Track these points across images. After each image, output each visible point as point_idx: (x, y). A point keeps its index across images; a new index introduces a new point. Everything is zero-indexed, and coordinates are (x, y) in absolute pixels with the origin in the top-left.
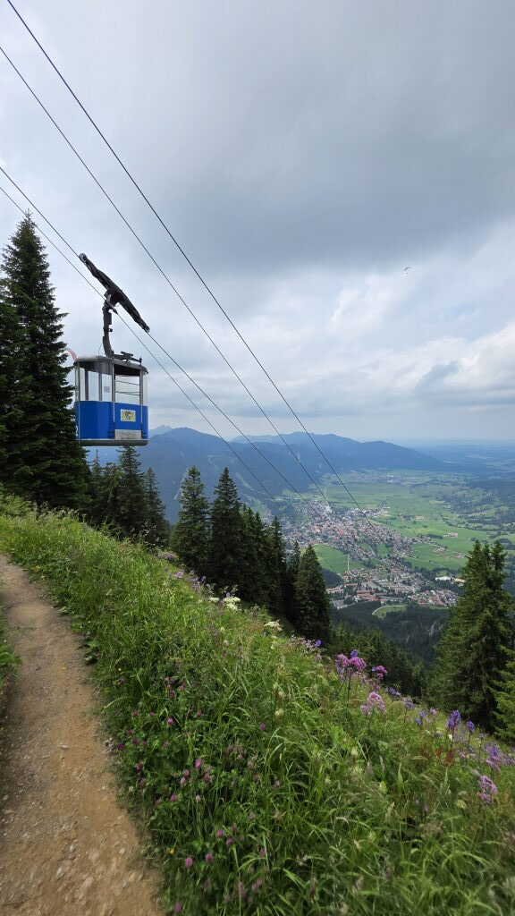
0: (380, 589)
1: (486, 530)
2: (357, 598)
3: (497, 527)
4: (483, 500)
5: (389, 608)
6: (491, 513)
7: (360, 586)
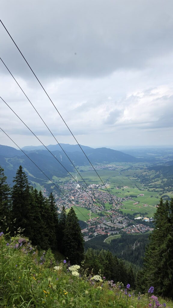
0: (107, 227)
1: (157, 191)
2: (95, 234)
3: (162, 189)
4: (155, 176)
5: (112, 237)
6: (159, 183)
7: (97, 227)
